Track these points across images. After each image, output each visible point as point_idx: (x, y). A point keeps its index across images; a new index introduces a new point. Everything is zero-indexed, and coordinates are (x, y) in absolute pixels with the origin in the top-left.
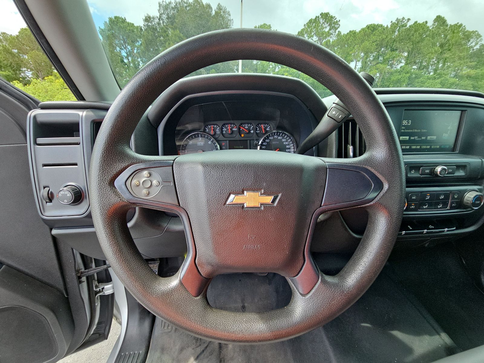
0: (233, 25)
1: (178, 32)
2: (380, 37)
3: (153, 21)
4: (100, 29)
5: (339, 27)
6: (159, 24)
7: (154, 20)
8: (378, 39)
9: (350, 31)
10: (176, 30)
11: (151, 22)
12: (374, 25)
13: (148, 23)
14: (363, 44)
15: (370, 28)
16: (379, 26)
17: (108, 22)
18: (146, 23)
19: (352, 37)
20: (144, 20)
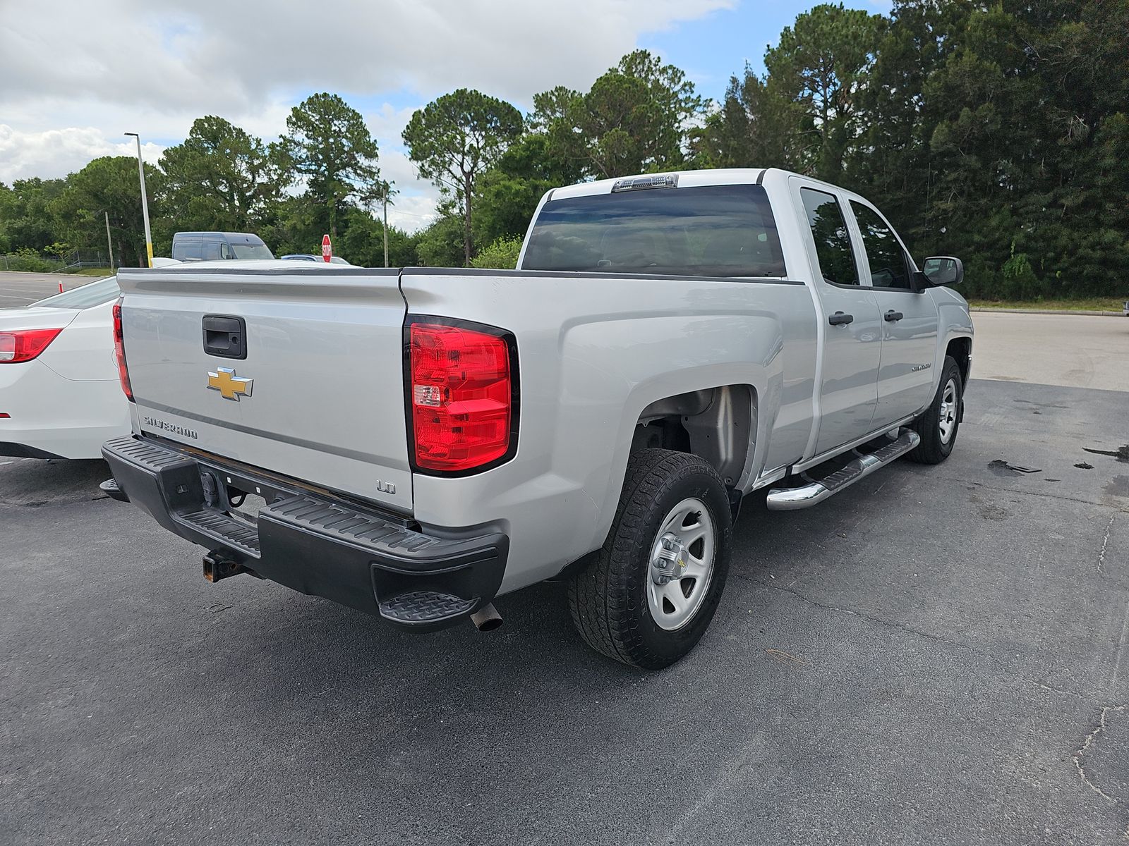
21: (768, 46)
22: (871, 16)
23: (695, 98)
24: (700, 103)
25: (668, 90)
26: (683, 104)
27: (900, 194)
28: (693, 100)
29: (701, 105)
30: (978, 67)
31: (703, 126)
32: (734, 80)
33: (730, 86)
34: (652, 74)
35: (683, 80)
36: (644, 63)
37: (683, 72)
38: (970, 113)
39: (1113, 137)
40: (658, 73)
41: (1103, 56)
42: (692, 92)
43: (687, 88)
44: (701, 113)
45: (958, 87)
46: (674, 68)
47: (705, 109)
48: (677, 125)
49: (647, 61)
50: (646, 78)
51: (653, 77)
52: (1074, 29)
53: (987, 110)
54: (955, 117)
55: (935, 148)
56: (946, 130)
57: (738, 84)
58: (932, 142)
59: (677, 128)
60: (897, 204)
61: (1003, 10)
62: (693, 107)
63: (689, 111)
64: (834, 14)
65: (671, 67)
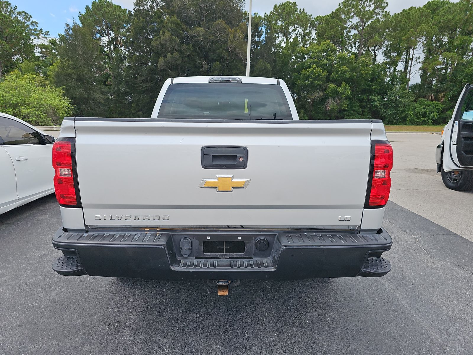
0: (245, 6)
1: (176, 18)
2: (445, 18)
3: (145, 5)
4: (81, 14)
5: (387, 6)
6: (152, 7)
7: (147, 4)
8: (442, 21)
9: (403, 10)
10: (173, 16)
11: (143, 6)
12: (437, 2)
13: (139, 7)
14: (420, 27)
15: (432, 5)
16: (444, 3)
17: (91, 7)
18: (137, 7)
19: (406, 18)
20: (134, 4)
21: (80, 12)
22: (123, 9)
23: (39, 30)
24: (43, 32)
25: (24, 23)
26: (33, 32)
27: (148, 84)
28: (38, 30)
29: (43, 34)
30: (171, 38)
31: (47, 44)
32: (67, 25)
33: (66, 27)
34: (13, 14)
35: (31, 20)
36: (7, 8)
37: (31, 16)
38: (171, 55)
39: (216, 70)
40: (16, 14)
41: (210, 42)
42: (37, 26)
43: (34, 24)
44: (44, 37)
45: (165, 44)
46: (25, 13)
47: (46, 36)
48: (31, 41)
49: (9, 7)
50: (10, 15)
51: (14, 15)
52: (201, 30)
53: (176, 54)
54: (165, 56)
55: (160, 67)
56: (163, 61)
57: (70, 28)
58: (158, 65)
59: (31, 42)
60: (147, 88)
61: (177, 18)
62: (39, 34)
63: (37, 35)
64: (109, 4)
65: (23, 12)
